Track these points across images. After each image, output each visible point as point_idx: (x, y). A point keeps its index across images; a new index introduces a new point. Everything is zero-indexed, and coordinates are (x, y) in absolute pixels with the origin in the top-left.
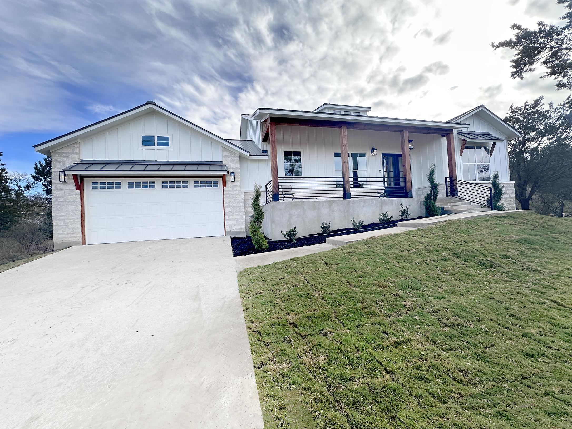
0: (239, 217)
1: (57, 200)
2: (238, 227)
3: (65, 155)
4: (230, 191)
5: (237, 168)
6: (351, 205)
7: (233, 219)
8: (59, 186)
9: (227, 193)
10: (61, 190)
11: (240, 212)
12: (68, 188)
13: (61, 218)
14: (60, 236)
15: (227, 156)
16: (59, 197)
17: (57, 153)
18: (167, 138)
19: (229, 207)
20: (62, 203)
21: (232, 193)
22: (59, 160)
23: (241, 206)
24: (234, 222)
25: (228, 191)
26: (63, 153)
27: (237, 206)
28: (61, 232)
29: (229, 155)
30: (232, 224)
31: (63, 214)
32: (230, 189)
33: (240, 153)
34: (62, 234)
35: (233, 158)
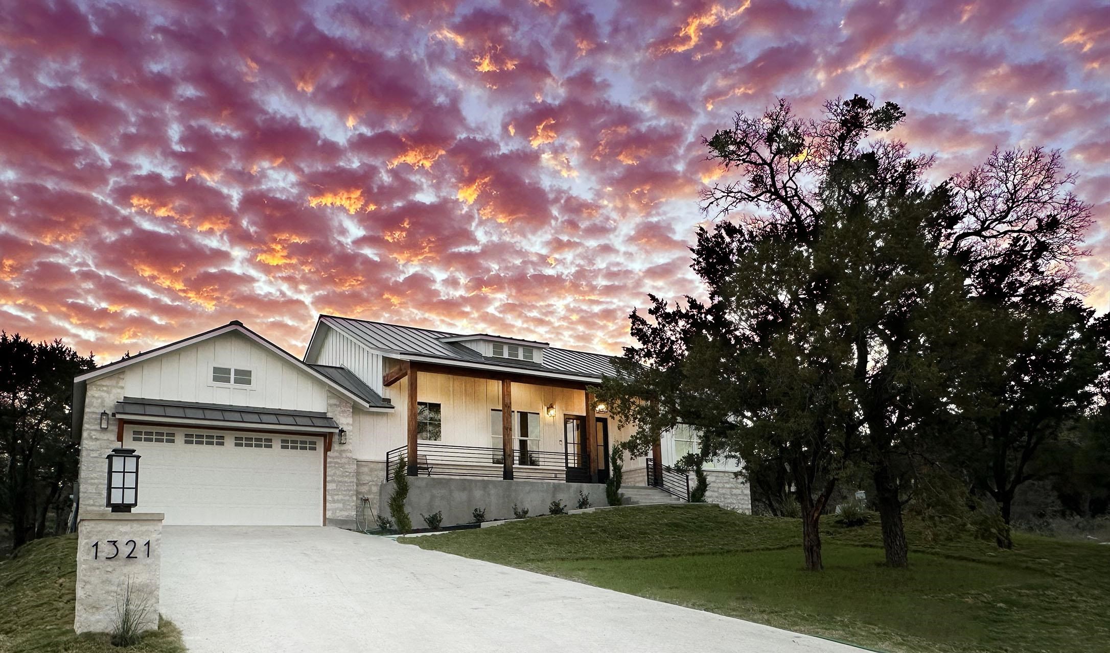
0: (347, 498)
1: (88, 455)
2: (345, 513)
3: (105, 389)
4: (336, 457)
5: (348, 424)
6: (514, 488)
7: (338, 501)
8: (95, 435)
9: (332, 460)
10: (97, 439)
11: (350, 490)
12: (105, 438)
13: (93, 481)
14: (89, 508)
15: (335, 405)
16: (93, 450)
17: (96, 385)
18: (249, 373)
19: (333, 481)
20: (96, 459)
21: (339, 461)
22: (96, 395)
23: (350, 482)
24: (341, 505)
25: (333, 458)
26: (103, 386)
27: (346, 482)
28: (91, 502)
29: (338, 403)
30: (336, 509)
31: (95, 475)
32: (337, 454)
33: (355, 402)
34: (93, 505)
35: (343, 409)
